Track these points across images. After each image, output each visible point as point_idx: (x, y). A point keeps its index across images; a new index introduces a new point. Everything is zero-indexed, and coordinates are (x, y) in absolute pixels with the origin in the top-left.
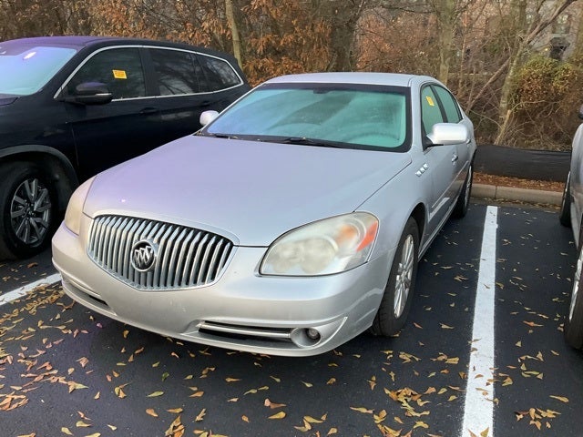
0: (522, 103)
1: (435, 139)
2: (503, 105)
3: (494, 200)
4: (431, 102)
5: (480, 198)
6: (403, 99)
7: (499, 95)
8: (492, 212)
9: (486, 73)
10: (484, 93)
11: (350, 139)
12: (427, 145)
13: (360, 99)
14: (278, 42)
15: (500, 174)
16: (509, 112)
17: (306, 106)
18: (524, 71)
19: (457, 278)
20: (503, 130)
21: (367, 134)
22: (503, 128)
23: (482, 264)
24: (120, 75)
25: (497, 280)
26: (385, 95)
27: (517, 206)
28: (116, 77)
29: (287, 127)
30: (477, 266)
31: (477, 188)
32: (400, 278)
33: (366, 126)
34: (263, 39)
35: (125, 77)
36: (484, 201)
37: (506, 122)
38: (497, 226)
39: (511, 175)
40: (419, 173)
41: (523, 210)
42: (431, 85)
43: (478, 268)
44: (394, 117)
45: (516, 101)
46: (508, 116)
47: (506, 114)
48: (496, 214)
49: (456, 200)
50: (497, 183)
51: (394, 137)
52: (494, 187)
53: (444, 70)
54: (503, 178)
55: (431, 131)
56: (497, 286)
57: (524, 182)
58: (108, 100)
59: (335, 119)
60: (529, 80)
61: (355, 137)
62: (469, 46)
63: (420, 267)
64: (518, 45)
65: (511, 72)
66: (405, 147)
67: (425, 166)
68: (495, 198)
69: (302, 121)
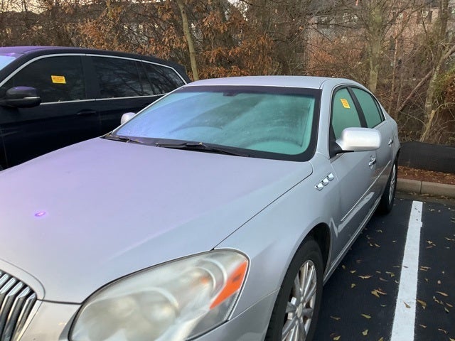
0: (446, 104)
1: (344, 145)
2: (428, 105)
3: (419, 195)
4: (346, 104)
5: (406, 192)
6: (312, 102)
7: (424, 97)
8: (417, 208)
9: (414, 80)
10: (413, 96)
11: (249, 144)
12: (335, 151)
13: (266, 102)
14: (227, 53)
15: (426, 169)
16: (433, 112)
17: (212, 108)
18: (447, 77)
19: (375, 293)
20: (428, 127)
21: (268, 139)
22: (428, 126)
23: (404, 272)
24: (58, 80)
25: (419, 296)
26: (293, 98)
27: (441, 201)
28: (54, 81)
29: (189, 130)
30: (398, 276)
31: (403, 183)
32: (295, 315)
33: (268, 131)
34: (215, 52)
35: (64, 82)
36: (410, 196)
37: (430, 120)
38: (421, 224)
39: (436, 169)
40: (320, 186)
41: (448, 206)
42: (347, 87)
43: (398, 280)
44: (299, 122)
45: (440, 103)
46: (432, 116)
47: (430, 113)
48: (421, 211)
49: (380, 198)
50: (423, 178)
51: (297, 143)
52: (419, 183)
53: (373, 76)
54: (429, 172)
55: (341, 137)
56: (418, 305)
57: (448, 176)
58: (37, 103)
59: (237, 122)
60: (451, 84)
61: (254, 142)
62: (400, 58)
63: (325, 291)
64: (441, 52)
65: (435, 77)
66: (307, 156)
67: (331, 176)
68: (421, 194)
69: (204, 125)
